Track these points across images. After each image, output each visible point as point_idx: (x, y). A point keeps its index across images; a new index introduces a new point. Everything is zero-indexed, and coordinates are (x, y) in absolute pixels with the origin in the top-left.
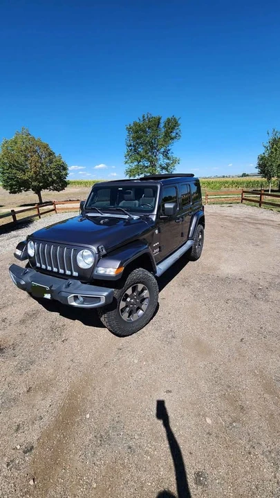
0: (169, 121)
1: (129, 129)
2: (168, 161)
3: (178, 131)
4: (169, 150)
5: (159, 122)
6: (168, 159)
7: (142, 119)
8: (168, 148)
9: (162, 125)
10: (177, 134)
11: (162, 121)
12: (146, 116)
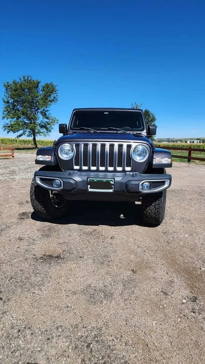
0: (47, 86)
1: (7, 87)
2: (48, 120)
3: (56, 95)
4: (48, 111)
5: (38, 86)
6: (47, 118)
7: (22, 80)
8: (46, 109)
9: (40, 88)
10: (54, 98)
11: (40, 85)
12: (26, 78)
